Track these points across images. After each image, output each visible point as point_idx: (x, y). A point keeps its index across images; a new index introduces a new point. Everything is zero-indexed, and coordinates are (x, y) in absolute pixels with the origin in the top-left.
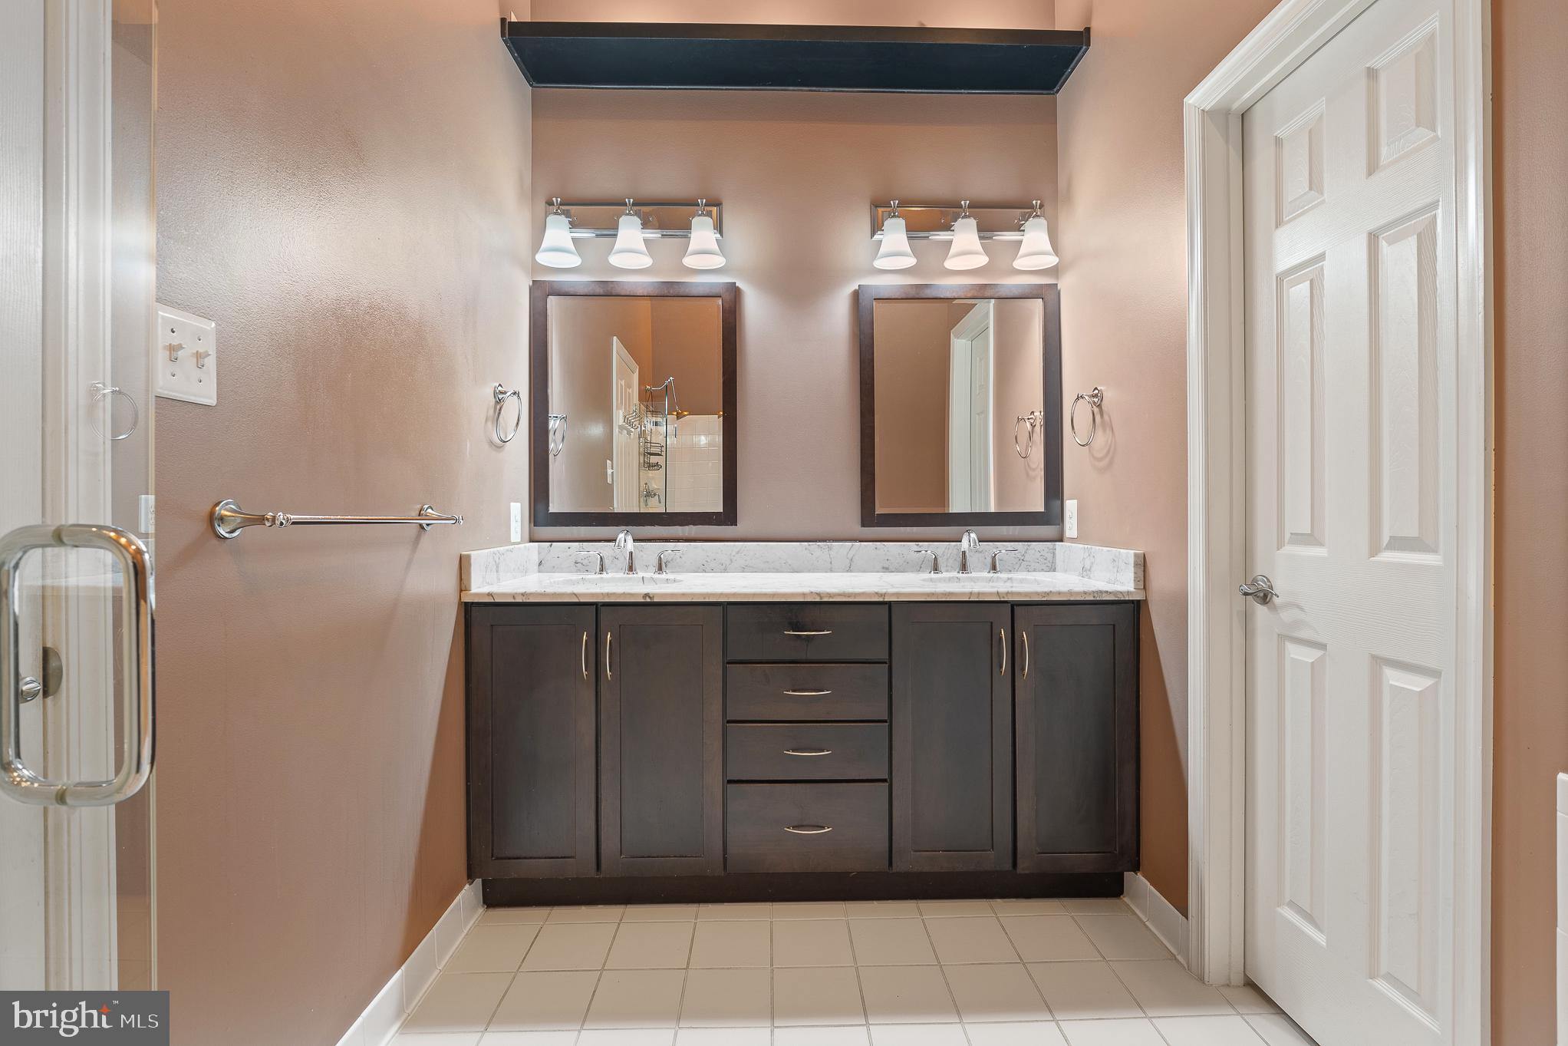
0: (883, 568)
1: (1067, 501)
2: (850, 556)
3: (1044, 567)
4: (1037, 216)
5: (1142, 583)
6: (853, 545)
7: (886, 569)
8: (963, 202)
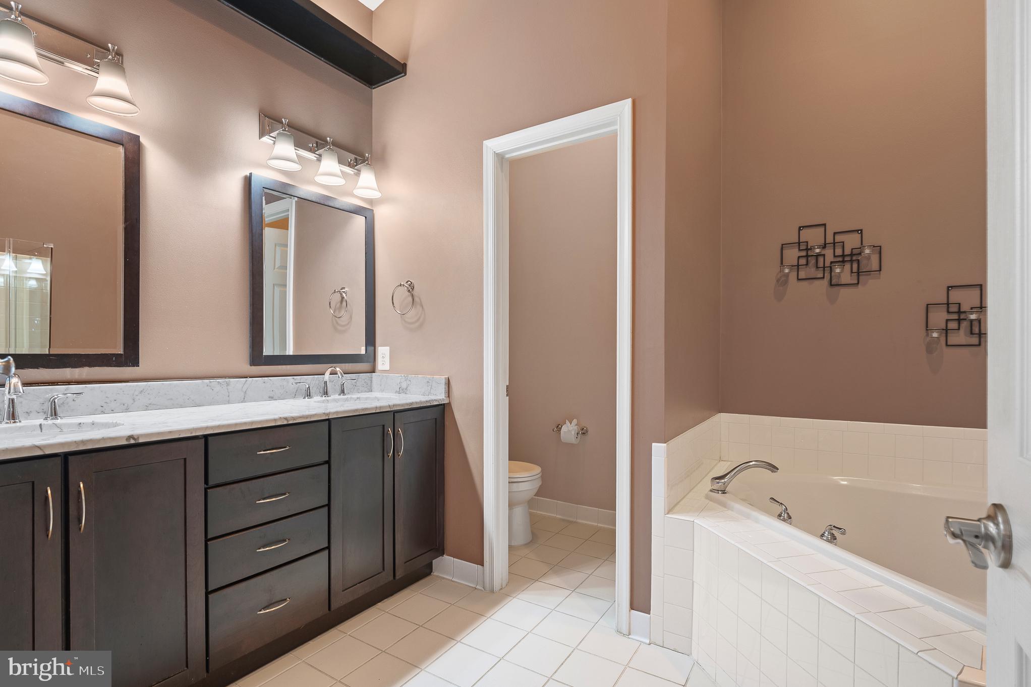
0: (269, 397)
1: (379, 348)
2: (244, 390)
3: (366, 389)
4: (368, 164)
5: (447, 393)
6: (246, 381)
7: (271, 398)
8: (328, 139)
